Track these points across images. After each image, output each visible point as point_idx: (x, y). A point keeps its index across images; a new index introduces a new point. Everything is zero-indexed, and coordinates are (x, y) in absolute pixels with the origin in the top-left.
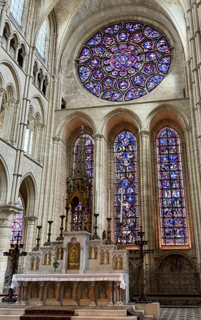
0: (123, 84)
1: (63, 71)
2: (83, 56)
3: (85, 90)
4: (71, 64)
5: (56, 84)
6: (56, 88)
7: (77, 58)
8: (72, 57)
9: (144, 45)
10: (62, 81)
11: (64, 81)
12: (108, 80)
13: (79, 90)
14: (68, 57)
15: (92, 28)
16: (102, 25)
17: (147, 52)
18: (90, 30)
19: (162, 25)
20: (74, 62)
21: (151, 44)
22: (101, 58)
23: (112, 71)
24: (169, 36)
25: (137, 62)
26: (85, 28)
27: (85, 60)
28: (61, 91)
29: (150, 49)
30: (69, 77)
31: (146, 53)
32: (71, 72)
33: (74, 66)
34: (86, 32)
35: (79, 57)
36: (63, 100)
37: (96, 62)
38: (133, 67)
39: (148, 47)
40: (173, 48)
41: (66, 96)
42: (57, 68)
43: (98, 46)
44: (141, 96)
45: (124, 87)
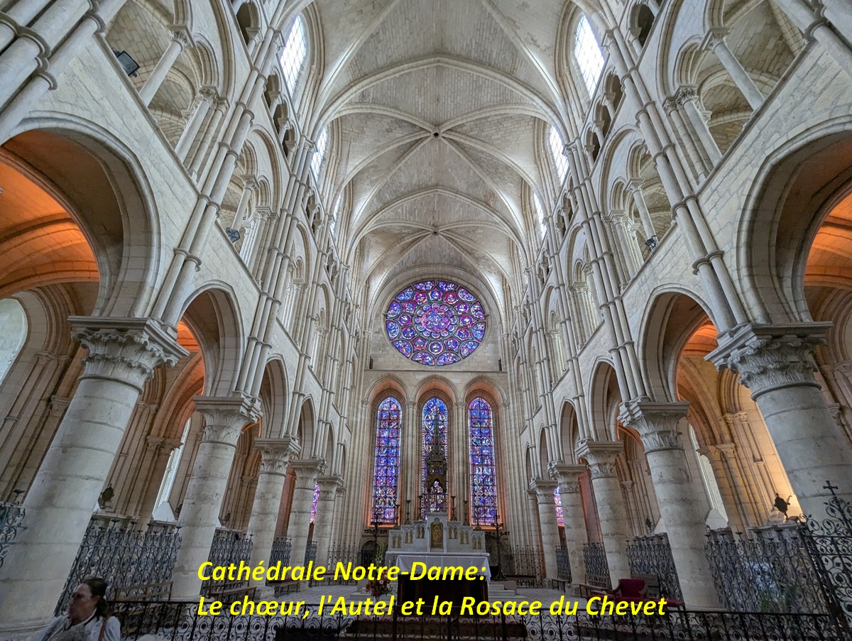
0: (435, 347)
1: (372, 326)
2: (392, 311)
3: (394, 348)
4: (379, 318)
5: (366, 341)
6: (366, 345)
7: (386, 312)
8: (381, 311)
9: (458, 307)
10: (371, 337)
11: (373, 338)
12: (420, 340)
13: (387, 348)
14: (377, 311)
15: (403, 282)
16: (414, 280)
17: (461, 316)
18: (401, 284)
19: (477, 289)
20: (382, 316)
21: (465, 308)
22: (412, 316)
23: (424, 331)
24: (484, 302)
25: (451, 324)
27: (394, 316)
28: (371, 349)
29: (464, 313)
30: (376, 333)
31: (459, 316)
32: (379, 327)
33: (382, 321)
34: (397, 286)
35: (388, 312)
36: (371, 359)
37: (406, 319)
38: (446, 329)
39: (462, 310)
40: (488, 315)
41: (374, 353)
42: (368, 323)
43: (409, 301)
44: (455, 362)
45: (436, 351)
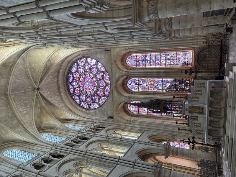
0: (101, 85)
1: (92, 117)
2: (85, 106)
4: (89, 113)
5: (99, 121)
6: (101, 121)
7: (85, 109)
9: (80, 72)
10: (98, 118)
11: (98, 117)
12: (98, 92)
14: (85, 114)
15: (69, 100)
16: (68, 95)
17: (84, 70)
18: (70, 102)
19: (70, 62)
20: (88, 111)
21: (80, 68)
22: (86, 96)
23: (94, 90)
24: (76, 58)
25: (89, 76)
26: (69, 104)
27: (87, 105)
28: (103, 118)
30: (96, 114)
32: (93, 113)
33: (90, 111)
34: (72, 104)
35: (85, 108)
36: (108, 118)
37: (88, 99)
38: (92, 78)
39: (81, 70)
40: (83, 56)
41: (106, 116)
42: (91, 120)
43: (79, 98)
44: (108, 75)
45: (103, 84)
